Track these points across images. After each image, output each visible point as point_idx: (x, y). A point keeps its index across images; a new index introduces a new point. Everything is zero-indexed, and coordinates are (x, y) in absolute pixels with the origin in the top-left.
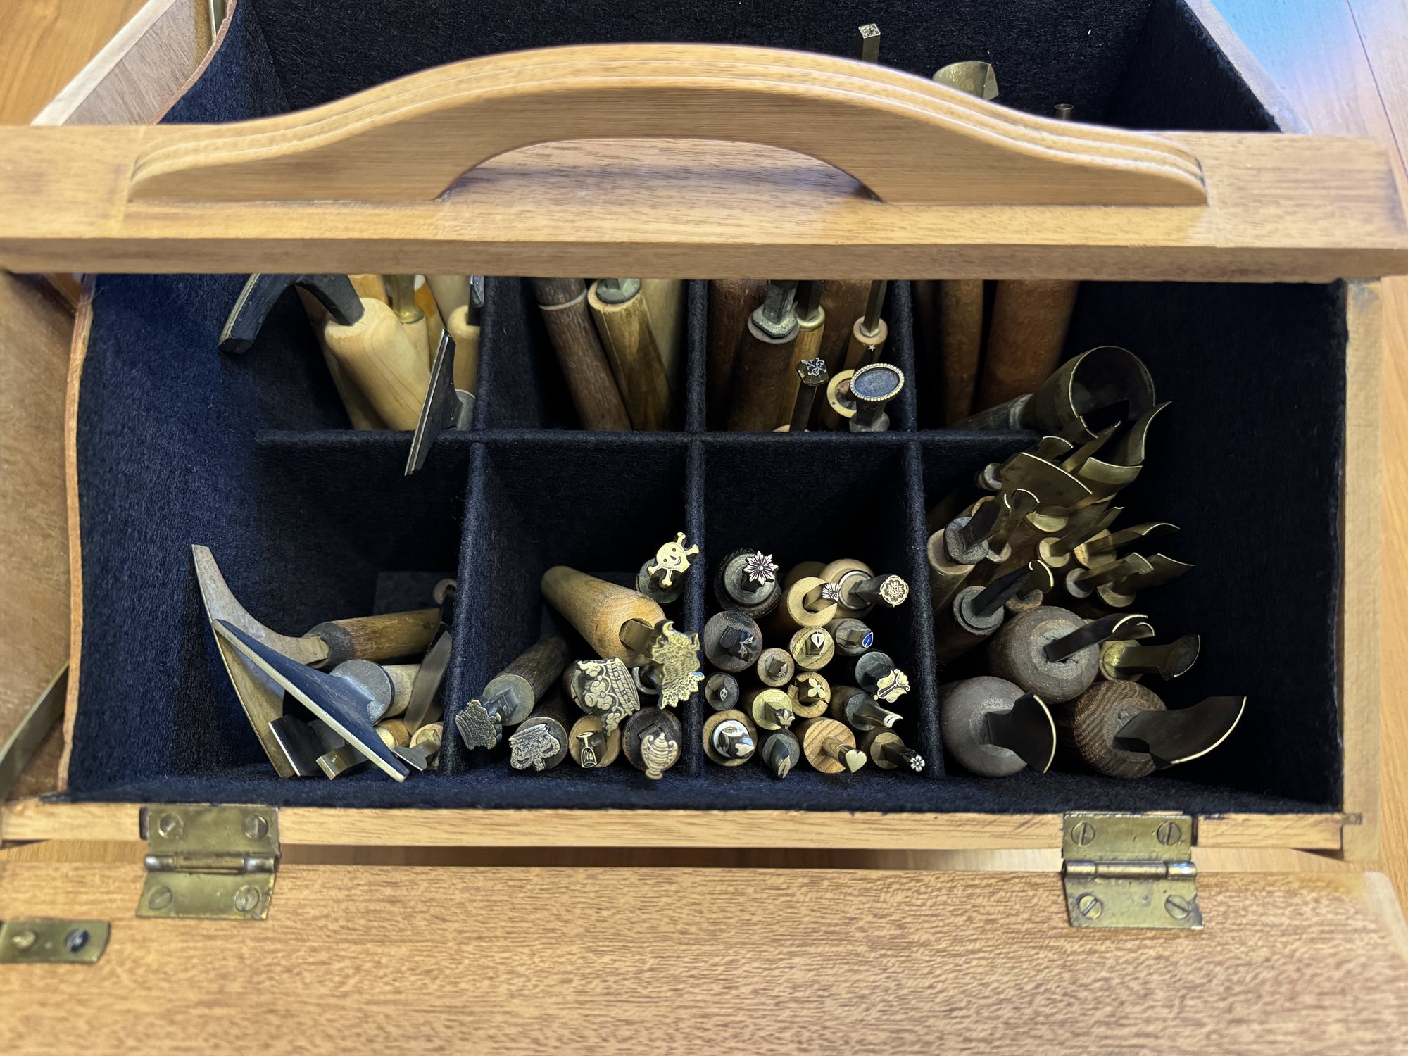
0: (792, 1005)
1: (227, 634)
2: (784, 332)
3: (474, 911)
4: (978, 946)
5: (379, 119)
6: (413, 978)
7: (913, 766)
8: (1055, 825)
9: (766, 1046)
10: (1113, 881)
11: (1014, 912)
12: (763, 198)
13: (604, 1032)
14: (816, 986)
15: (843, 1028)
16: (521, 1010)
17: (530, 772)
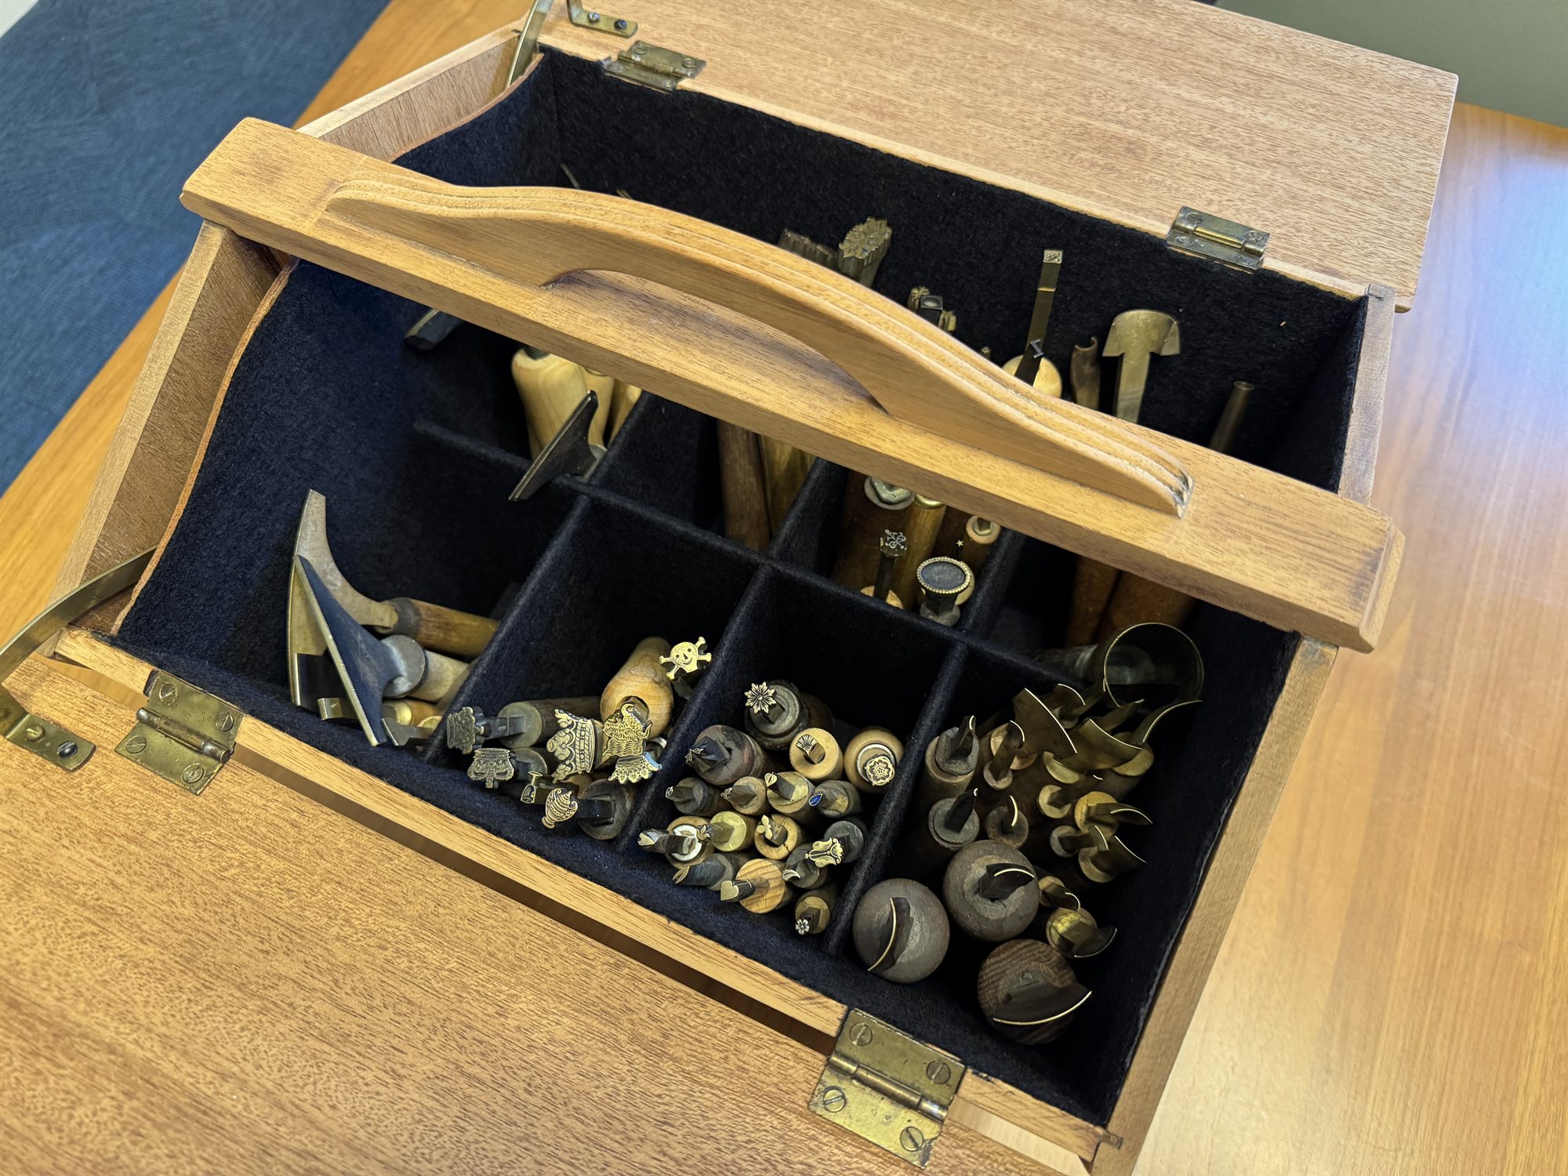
0: (541, 1053)
1: (301, 569)
2: (893, 499)
3: (347, 861)
4: (719, 1083)
5: (501, 212)
6: (275, 890)
7: (797, 927)
8: (836, 1012)
9: (502, 1073)
10: (868, 1090)
11: (767, 1072)
12: (793, 375)
13: (388, 1000)
14: (568, 1048)
15: (570, 1091)
16: (338, 953)
17: (480, 785)
